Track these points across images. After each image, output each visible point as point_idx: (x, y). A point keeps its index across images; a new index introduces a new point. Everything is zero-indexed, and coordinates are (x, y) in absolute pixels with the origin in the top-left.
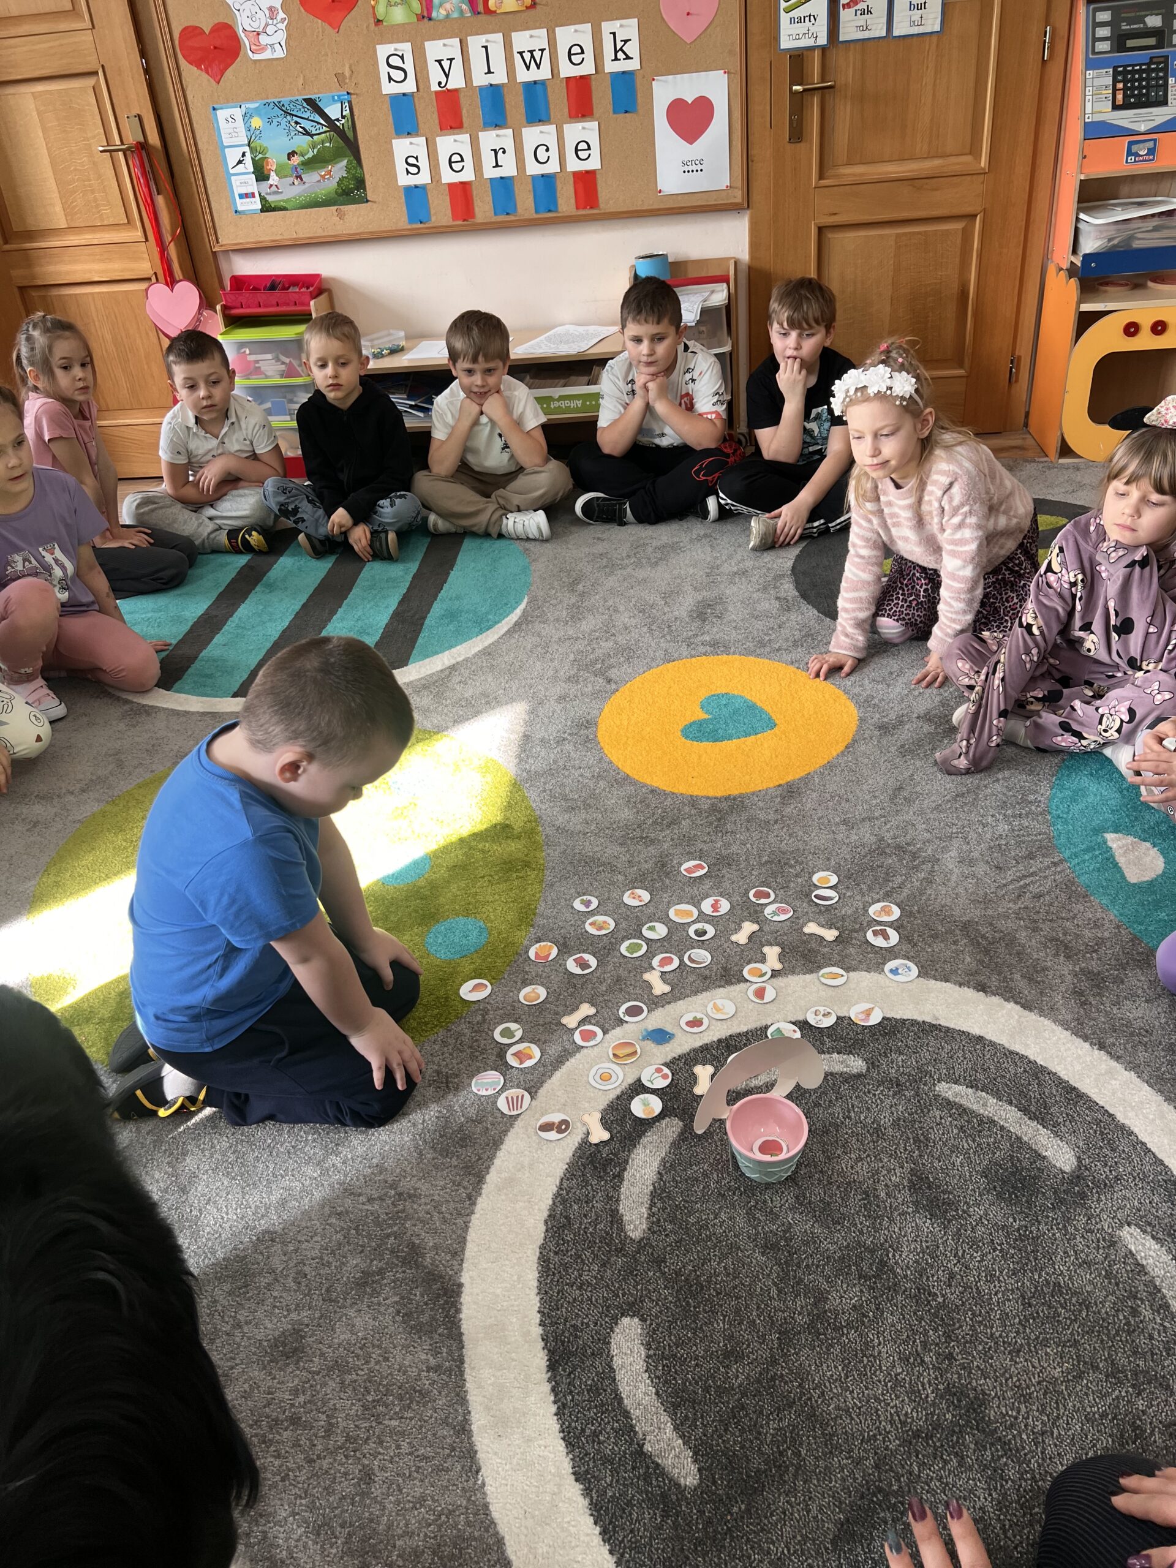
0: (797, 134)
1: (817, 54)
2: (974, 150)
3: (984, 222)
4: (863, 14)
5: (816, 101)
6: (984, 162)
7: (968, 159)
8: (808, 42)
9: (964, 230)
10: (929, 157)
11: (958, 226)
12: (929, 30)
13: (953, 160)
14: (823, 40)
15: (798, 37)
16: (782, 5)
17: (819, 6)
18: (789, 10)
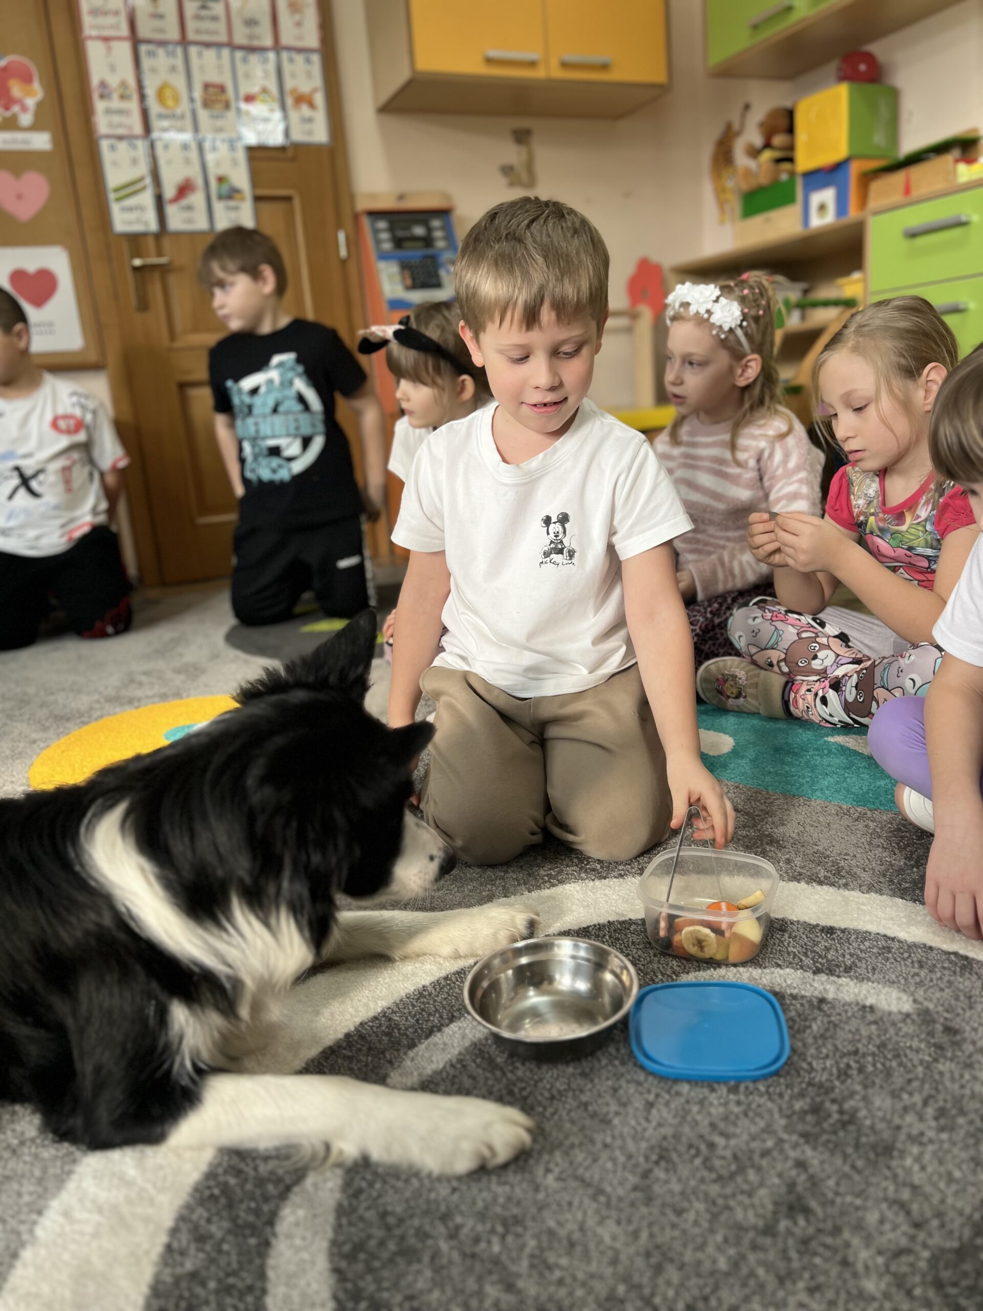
1: (151, 239)
4: (187, 209)
8: (142, 228)
14: (153, 226)
15: (129, 223)
16: (112, 196)
17: (147, 199)
18: (118, 200)
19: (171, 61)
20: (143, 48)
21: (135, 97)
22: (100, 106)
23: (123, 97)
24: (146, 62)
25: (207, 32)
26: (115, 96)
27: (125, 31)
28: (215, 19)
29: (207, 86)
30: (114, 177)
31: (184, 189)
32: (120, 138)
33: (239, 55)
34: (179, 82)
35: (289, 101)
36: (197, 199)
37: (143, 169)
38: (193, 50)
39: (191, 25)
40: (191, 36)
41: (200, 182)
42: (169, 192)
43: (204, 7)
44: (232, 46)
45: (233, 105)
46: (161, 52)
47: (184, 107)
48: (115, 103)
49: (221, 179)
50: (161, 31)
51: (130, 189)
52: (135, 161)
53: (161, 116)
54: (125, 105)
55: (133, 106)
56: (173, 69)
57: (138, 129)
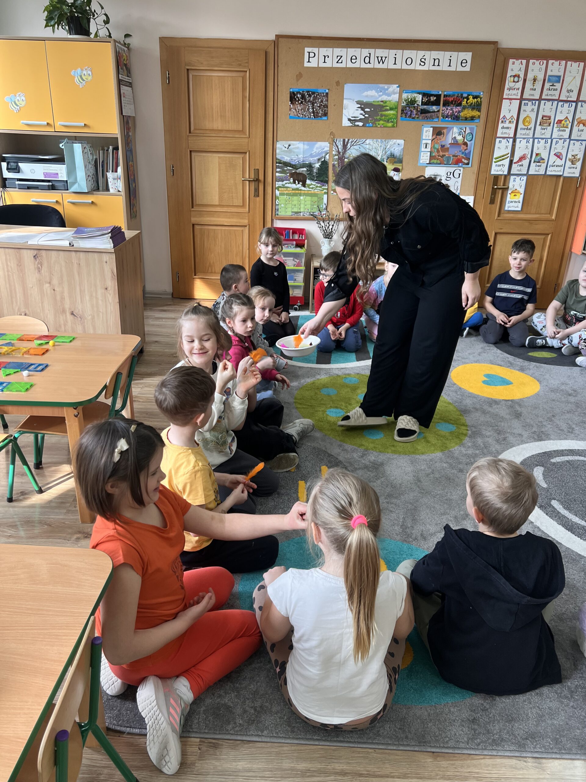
0: (492, 201)
1: (503, 177)
2: (550, 213)
3: (552, 236)
4: (520, 166)
5: (500, 191)
6: (554, 217)
7: (549, 215)
8: (501, 173)
9: (544, 238)
10: (535, 214)
11: (543, 237)
12: (541, 173)
13: (543, 215)
14: (506, 173)
15: (498, 171)
16: (494, 160)
17: (506, 162)
18: (495, 162)
19: (533, 107)
20: (523, 102)
21: (515, 122)
22: (500, 125)
23: (510, 122)
24: (523, 107)
25: (551, 95)
26: (507, 122)
27: (519, 97)
28: (556, 90)
29: (543, 116)
30: (497, 153)
31: (522, 159)
32: (504, 138)
33: (560, 104)
34: (533, 116)
35: (576, 123)
36: (526, 162)
37: (509, 150)
38: (543, 102)
39: (545, 92)
40: (543, 97)
41: (529, 156)
42: (516, 159)
43: (553, 85)
44: (559, 100)
45: (552, 125)
46: (530, 103)
47: (532, 125)
48: (507, 125)
49: (537, 155)
50: (533, 95)
51: (502, 158)
52: (507, 147)
53: (521, 129)
54: (510, 125)
55: (513, 126)
56: (533, 110)
57: (512, 135)
